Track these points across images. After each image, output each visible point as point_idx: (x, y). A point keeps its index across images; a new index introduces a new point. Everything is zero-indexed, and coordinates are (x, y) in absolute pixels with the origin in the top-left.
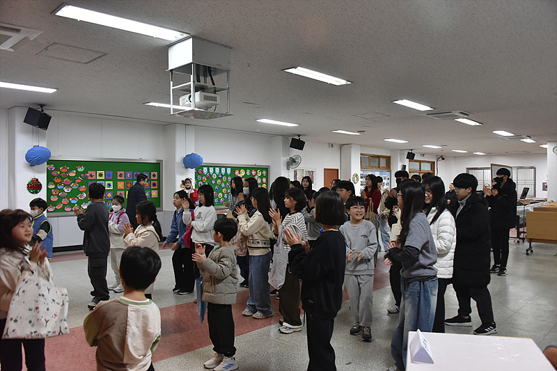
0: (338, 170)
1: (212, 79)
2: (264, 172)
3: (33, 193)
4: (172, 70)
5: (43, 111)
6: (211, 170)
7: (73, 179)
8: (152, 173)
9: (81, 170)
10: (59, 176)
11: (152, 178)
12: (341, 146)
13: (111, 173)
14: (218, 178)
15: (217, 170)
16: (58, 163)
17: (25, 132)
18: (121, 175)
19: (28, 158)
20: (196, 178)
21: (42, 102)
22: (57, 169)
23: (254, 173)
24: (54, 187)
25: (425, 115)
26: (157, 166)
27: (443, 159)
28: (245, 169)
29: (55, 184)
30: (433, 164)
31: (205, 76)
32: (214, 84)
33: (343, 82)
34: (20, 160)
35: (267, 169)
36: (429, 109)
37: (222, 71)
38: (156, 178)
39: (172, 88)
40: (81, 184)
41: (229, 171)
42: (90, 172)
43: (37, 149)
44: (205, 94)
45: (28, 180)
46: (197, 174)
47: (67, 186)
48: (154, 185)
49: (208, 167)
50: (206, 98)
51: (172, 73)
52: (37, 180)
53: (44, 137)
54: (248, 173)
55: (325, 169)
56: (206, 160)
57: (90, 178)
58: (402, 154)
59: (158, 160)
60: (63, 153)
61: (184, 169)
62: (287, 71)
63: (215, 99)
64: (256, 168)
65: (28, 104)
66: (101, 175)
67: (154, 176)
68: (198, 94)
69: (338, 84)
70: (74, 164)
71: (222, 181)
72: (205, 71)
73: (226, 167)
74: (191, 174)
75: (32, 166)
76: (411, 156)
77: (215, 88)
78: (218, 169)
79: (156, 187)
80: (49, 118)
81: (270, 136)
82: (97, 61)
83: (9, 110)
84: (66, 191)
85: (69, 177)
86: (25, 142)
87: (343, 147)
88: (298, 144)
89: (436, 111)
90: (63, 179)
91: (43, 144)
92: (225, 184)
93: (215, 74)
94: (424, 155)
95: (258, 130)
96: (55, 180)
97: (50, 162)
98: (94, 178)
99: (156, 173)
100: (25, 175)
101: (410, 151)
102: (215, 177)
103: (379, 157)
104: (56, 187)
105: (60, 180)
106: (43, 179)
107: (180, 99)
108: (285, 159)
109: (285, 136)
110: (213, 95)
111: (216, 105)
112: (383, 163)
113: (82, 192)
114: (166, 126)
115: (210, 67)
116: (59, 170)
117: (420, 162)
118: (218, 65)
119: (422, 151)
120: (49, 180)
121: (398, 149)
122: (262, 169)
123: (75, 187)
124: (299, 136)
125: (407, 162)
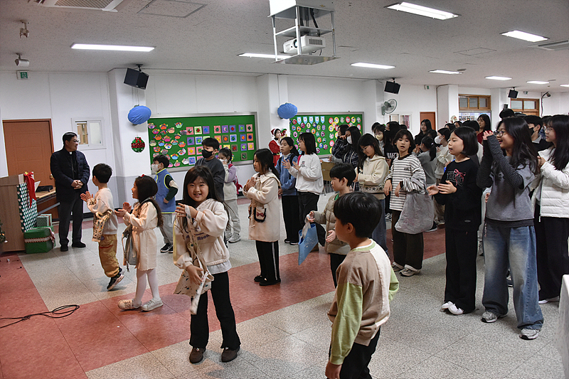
0: (434, 113)
1: (315, 22)
2: (359, 119)
3: (137, 152)
4: (273, 16)
5: (140, 70)
6: (305, 119)
7: (173, 136)
8: (247, 126)
9: (179, 126)
10: (159, 134)
11: (248, 130)
12: (437, 87)
13: (208, 128)
14: (312, 127)
15: (311, 119)
16: (157, 121)
17: (126, 93)
18: (217, 130)
19: (130, 118)
20: (291, 128)
21: (139, 61)
22: (157, 127)
23: (348, 120)
24: (155, 144)
25: (537, 46)
26: (252, 118)
27: (549, 96)
28: (339, 116)
29: (157, 141)
30: (537, 102)
31: (307, 20)
32: (317, 27)
33: (449, 15)
34: (124, 121)
35: (361, 115)
36: (541, 39)
37: (325, 12)
38: (251, 130)
39: (275, 34)
40: (180, 141)
41: (323, 119)
42: (188, 128)
43: (138, 108)
44: (310, 37)
45: (132, 139)
46: (291, 124)
47: (168, 142)
48: (250, 137)
49: (302, 116)
50: (311, 42)
51: (274, 19)
52: (140, 138)
53: (143, 96)
54: (342, 121)
55: (421, 113)
56: (300, 110)
57: (188, 134)
58: (503, 93)
59: (252, 113)
60: (161, 111)
61: (278, 120)
62: (390, 7)
63: (320, 42)
64: (350, 115)
65: (126, 65)
66: (198, 130)
67: (249, 128)
68: (303, 38)
69: (443, 18)
70: (172, 121)
71: (317, 131)
72: (307, 14)
73: (320, 116)
74: (285, 124)
75: (134, 125)
76: (513, 94)
77: (318, 30)
78: (312, 117)
79: (252, 140)
80: (147, 77)
81: (362, 81)
82: (195, 13)
83: (109, 72)
84: (167, 148)
85: (168, 134)
86: (127, 102)
87: (440, 88)
88: (393, 87)
89: (550, 41)
90: (163, 136)
91: (143, 103)
92: (320, 133)
93: (318, 17)
94: (527, 93)
95: (351, 75)
96: (156, 138)
97: (150, 121)
98: (192, 133)
99: (251, 126)
100: (129, 135)
101: (513, 89)
102: (309, 126)
103: (478, 97)
104: (157, 145)
105: (161, 138)
106: (145, 137)
107: (284, 45)
108: (380, 104)
109: (378, 80)
110: (318, 38)
111: (321, 49)
112: (482, 103)
113: (181, 148)
114: (258, 77)
115: (312, 9)
116: (159, 128)
117: (523, 100)
118: (322, 6)
119: (525, 88)
120: (151, 138)
121: (499, 88)
122: (356, 115)
123: (175, 144)
124: (394, 79)
125: (508, 101)
